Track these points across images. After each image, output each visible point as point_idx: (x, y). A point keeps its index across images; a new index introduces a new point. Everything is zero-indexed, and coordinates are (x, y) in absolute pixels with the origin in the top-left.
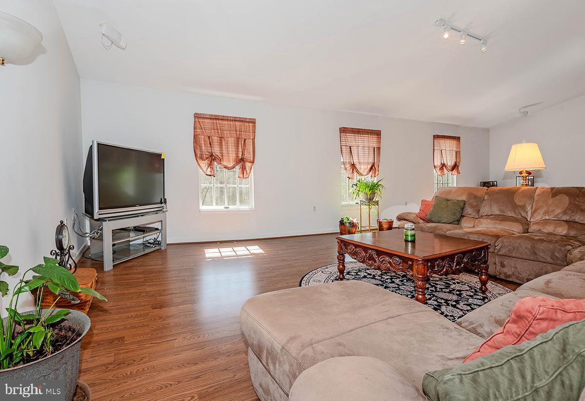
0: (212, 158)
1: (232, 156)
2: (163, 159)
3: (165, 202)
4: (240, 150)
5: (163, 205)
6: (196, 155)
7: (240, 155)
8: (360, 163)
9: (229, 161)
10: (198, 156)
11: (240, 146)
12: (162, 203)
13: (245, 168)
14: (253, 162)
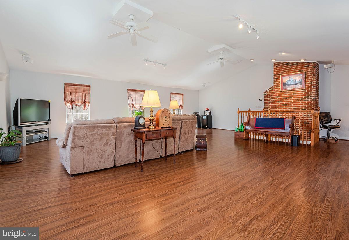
0: (72, 102)
1: (80, 101)
2: (50, 103)
3: (50, 121)
4: (84, 98)
5: (49, 121)
6: (65, 101)
7: (84, 100)
8: (136, 104)
9: (78, 103)
10: (66, 101)
11: (84, 96)
12: (48, 121)
13: (86, 106)
14: (89, 103)
